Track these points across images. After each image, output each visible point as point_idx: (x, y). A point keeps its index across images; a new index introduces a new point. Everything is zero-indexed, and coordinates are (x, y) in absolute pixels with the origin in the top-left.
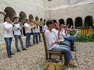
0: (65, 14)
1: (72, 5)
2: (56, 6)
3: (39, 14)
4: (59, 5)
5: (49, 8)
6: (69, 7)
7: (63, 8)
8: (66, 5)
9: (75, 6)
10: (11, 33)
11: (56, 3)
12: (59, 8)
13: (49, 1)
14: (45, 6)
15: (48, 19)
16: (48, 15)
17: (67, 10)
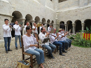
0: (73, 16)
1: (82, 7)
2: (65, 8)
3: (46, 16)
4: (69, 7)
5: (59, 9)
6: (79, 8)
7: (73, 9)
8: (75, 7)
9: (85, 7)
10: (9, 33)
11: (65, 5)
12: (68, 10)
13: (59, 2)
14: (54, 8)
15: (56, 20)
16: (57, 16)
17: (76, 12)
